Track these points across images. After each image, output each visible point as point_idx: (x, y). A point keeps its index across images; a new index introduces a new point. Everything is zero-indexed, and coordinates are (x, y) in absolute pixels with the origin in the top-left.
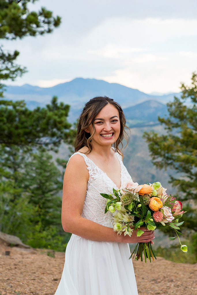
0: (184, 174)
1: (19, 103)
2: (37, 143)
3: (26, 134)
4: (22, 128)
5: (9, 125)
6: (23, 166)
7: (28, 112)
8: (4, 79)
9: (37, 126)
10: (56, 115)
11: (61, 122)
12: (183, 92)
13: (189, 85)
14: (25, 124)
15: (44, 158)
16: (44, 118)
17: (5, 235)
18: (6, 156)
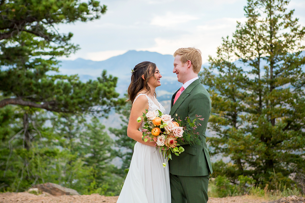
1: (74, 77)
2: (90, 111)
3: (80, 103)
4: (76, 98)
5: (65, 96)
6: (78, 135)
7: (81, 85)
9: (90, 96)
10: (106, 86)
11: (110, 92)
12: (211, 64)
13: (215, 58)
14: (79, 95)
15: (98, 129)
16: (95, 89)
18: (62, 126)
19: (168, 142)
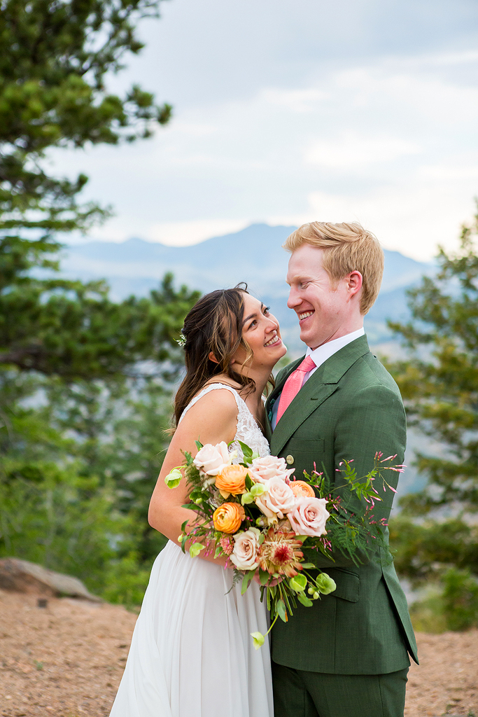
1: (93, 286)
2: (134, 376)
3: (102, 354)
4: (93, 342)
5: (67, 335)
6: (109, 428)
8: (65, 231)
9: (128, 336)
10: (170, 312)
12: (442, 266)
13: (456, 251)
14: (103, 333)
16: (143, 320)
18: (71, 404)
19: (269, 554)
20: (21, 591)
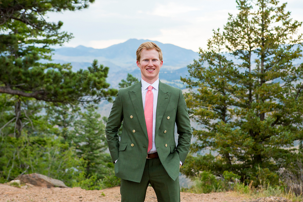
0: (203, 126)
1: (66, 66)
2: (80, 101)
3: (69, 93)
4: (66, 88)
5: (55, 86)
6: (72, 124)
9: (80, 86)
10: (96, 76)
11: (100, 83)
12: (201, 56)
13: (206, 50)
14: (69, 84)
15: (93, 117)
16: (86, 79)
17: (50, 179)
18: (56, 115)
20: (39, 186)
